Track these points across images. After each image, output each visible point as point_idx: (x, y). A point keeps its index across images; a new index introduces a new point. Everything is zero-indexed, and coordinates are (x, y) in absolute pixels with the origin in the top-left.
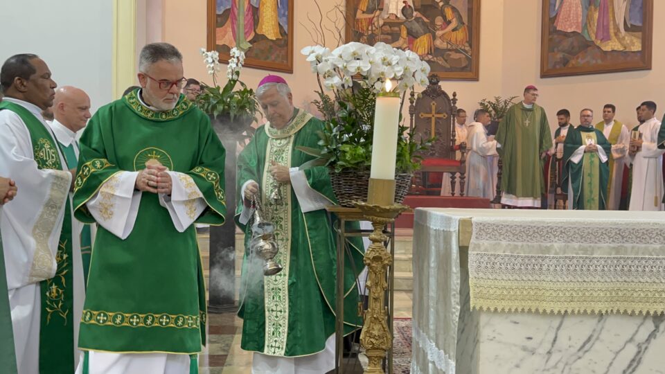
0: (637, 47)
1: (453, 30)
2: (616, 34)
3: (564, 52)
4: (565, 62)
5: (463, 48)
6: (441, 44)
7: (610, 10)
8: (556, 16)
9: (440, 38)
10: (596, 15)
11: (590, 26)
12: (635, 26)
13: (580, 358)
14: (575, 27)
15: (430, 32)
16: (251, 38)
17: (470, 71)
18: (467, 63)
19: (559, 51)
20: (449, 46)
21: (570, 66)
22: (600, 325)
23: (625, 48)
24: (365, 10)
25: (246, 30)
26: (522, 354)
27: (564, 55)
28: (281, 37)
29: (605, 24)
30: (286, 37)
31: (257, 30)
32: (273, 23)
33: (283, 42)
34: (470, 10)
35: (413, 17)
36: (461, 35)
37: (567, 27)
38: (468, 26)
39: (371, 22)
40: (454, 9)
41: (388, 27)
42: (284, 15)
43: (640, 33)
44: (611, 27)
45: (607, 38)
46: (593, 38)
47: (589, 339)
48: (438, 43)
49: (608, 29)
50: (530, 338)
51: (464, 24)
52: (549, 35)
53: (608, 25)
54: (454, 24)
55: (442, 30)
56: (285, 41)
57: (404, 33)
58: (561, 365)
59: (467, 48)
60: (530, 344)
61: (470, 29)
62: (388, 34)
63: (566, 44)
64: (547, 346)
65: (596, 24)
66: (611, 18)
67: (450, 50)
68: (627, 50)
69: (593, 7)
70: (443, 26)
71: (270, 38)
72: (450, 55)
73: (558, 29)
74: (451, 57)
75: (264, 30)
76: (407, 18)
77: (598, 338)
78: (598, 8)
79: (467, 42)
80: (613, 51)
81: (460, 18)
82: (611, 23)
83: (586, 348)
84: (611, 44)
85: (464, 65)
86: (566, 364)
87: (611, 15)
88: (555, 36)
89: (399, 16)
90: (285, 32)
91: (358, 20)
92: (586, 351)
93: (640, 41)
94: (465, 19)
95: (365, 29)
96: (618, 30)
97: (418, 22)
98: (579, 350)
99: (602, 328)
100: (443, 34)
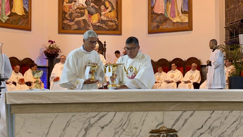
0: (186, 20)
1: (109, 12)
2: (178, 15)
3: (157, 22)
4: (158, 27)
5: (114, 20)
6: (104, 18)
7: (175, 4)
8: (154, 6)
9: (103, 15)
10: (170, 6)
11: (168, 11)
12: (185, 11)
14: (161, 11)
15: (98, 13)
16: (8, 14)
17: (118, 31)
18: (116, 27)
19: (155, 22)
20: (108, 19)
21: (160, 29)
23: (182, 21)
24: (68, 2)
25: (6, 11)
27: (157, 24)
28: (25, 14)
29: (174, 10)
30: (27, 14)
31: (12, 11)
32: (21, 7)
33: (26, 16)
34: (117, 3)
35: (90, 5)
36: (113, 14)
37: (158, 11)
38: (116, 10)
39: (70, 7)
40: (109, 2)
41: (79, 10)
42: (26, 4)
43: (188, 14)
44: (176, 11)
45: (174, 16)
46: (169, 17)
48: (103, 17)
49: (175, 12)
51: (114, 9)
52: (151, 15)
53: (175, 10)
54: (110, 9)
55: (104, 11)
56: (27, 15)
57: (86, 13)
59: (116, 20)
61: (117, 11)
62: (79, 13)
63: (158, 19)
65: (170, 10)
66: (176, 8)
67: (108, 21)
68: (182, 22)
69: (168, 3)
70: (105, 10)
71: (19, 14)
72: (108, 23)
73: (154, 12)
74: (109, 24)
75: (16, 11)
76: (88, 6)
78: (171, 3)
79: (116, 17)
80: (177, 22)
81: (112, 6)
82: (176, 10)
84: (176, 19)
85: (115, 28)
87: (176, 6)
88: (154, 15)
89: (84, 5)
90: (27, 12)
91: (64, 6)
93: (188, 18)
94: (115, 7)
95: (68, 10)
96: (179, 13)
97: (93, 8)
99: (65, 133)
100: (105, 14)
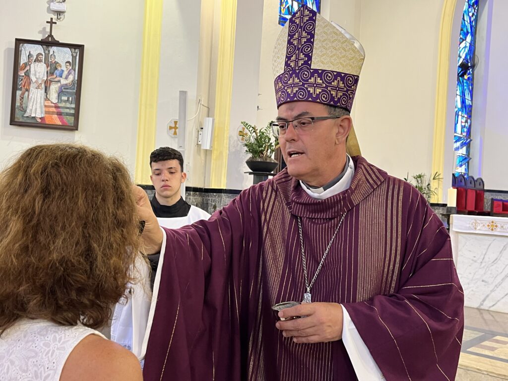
13: (492, 265)
22: (501, 255)
26: (472, 262)
47: (496, 260)
50: (475, 257)
58: (486, 267)
60: (475, 259)
64: (481, 260)
77: (499, 259)
83: (495, 262)
86: (487, 267)
92: (495, 264)
98: (493, 262)
99: (501, 256)
